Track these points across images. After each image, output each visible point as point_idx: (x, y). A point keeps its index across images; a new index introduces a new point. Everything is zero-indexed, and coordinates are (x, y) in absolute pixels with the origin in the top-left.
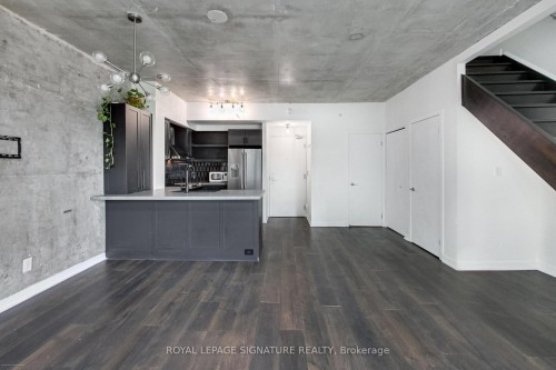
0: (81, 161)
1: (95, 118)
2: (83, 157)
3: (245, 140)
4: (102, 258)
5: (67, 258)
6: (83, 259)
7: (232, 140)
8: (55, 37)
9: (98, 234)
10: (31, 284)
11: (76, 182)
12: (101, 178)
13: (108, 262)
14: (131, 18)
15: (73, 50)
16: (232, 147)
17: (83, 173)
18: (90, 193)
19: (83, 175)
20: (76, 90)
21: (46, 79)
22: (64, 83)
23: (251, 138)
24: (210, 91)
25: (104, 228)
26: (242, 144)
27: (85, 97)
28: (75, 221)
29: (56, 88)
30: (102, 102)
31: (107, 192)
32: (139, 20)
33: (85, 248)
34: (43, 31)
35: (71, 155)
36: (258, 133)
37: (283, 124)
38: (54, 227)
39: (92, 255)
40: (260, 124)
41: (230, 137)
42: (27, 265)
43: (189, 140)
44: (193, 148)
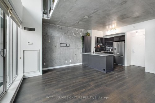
1: (80, 39)
2: (78, 46)
3: (120, 39)
4: (81, 64)
5: (76, 62)
6: (78, 63)
7: (115, 39)
8: (74, 28)
12: (82, 50)
13: (83, 65)
14: (77, 23)
16: (115, 41)
18: (79, 52)
19: (78, 49)
24: (107, 27)
26: (118, 40)
27: (79, 36)
28: (77, 57)
31: (83, 52)
32: (78, 23)
34: (72, 28)
35: (76, 46)
36: (124, 36)
37: (135, 31)
38: (74, 57)
39: (80, 63)
40: (124, 33)
42: (70, 61)
43: (104, 40)
44: (106, 42)
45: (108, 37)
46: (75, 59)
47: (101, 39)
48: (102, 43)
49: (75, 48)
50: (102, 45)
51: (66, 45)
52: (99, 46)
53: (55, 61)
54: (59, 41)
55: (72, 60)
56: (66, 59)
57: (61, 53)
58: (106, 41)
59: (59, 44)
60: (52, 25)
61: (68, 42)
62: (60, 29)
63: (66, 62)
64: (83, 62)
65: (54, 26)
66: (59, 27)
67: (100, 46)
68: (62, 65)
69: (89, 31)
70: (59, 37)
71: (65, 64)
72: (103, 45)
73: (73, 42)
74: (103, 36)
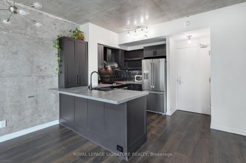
0: (41, 70)
2: (43, 68)
3: (155, 53)
4: (56, 122)
5: (32, 121)
6: (43, 123)
7: (146, 53)
9: (54, 109)
10: (6, 134)
11: (37, 81)
13: (61, 126)
15: (35, 12)
16: (146, 58)
17: (43, 76)
19: (43, 77)
20: (38, 32)
21: (16, 27)
22: (29, 29)
23: (158, 51)
25: (58, 106)
26: (153, 56)
27: (44, 36)
28: (37, 102)
29: (23, 32)
30: (57, 38)
31: (60, 87)
33: (44, 117)
35: (34, 67)
36: (163, 46)
37: (185, 36)
38: (21, 105)
39: (49, 120)
40: (165, 40)
41: (144, 52)
43: (122, 55)
44: (125, 61)
45: (129, 49)
46: (28, 113)
47: (114, 50)
48: (117, 61)
49: (29, 76)
50: (116, 65)
52: (110, 69)
58: (125, 57)
64: (61, 117)
67: (113, 68)
69: (82, 28)
72: (119, 66)
73: (16, 53)
74: (119, 45)
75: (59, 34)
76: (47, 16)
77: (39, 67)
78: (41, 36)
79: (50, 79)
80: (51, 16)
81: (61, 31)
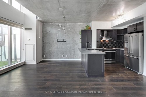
1: (79, 34)
4: (80, 60)
5: (73, 57)
17: (76, 44)
23: (138, 27)
28: (74, 52)
33: (76, 57)
38: (71, 52)
41: (128, 29)
42: (67, 56)
46: (72, 54)
49: (73, 43)
51: (62, 40)
52: (107, 41)
53: (52, 54)
54: (56, 37)
55: (69, 55)
56: (63, 54)
57: (58, 47)
59: (56, 40)
60: (50, 23)
61: (65, 37)
62: (57, 26)
63: (63, 56)
65: (52, 24)
66: (56, 24)
68: (58, 58)
70: (56, 34)
71: (61, 58)
73: (70, 37)
74: (112, 27)
75: (81, 29)
76: (78, 24)
77: (75, 41)
78: (76, 31)
79: (78, 45)
80: (79, 23)
81: (82, 27)
